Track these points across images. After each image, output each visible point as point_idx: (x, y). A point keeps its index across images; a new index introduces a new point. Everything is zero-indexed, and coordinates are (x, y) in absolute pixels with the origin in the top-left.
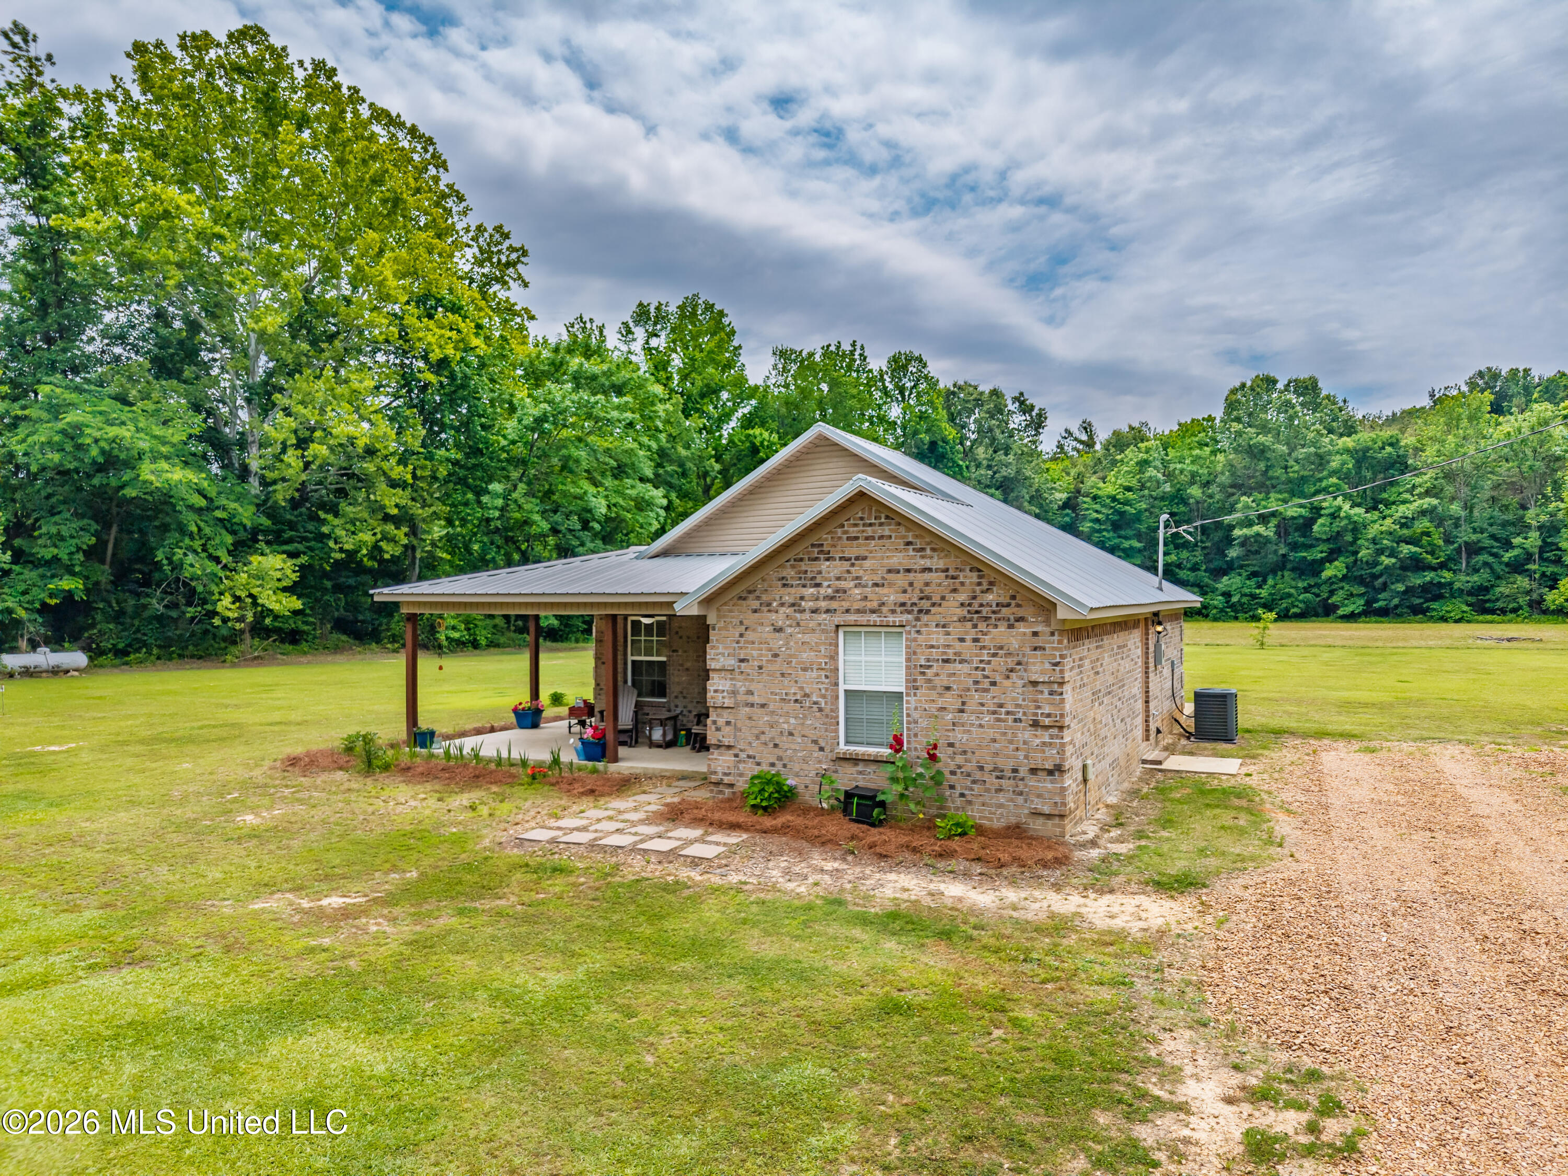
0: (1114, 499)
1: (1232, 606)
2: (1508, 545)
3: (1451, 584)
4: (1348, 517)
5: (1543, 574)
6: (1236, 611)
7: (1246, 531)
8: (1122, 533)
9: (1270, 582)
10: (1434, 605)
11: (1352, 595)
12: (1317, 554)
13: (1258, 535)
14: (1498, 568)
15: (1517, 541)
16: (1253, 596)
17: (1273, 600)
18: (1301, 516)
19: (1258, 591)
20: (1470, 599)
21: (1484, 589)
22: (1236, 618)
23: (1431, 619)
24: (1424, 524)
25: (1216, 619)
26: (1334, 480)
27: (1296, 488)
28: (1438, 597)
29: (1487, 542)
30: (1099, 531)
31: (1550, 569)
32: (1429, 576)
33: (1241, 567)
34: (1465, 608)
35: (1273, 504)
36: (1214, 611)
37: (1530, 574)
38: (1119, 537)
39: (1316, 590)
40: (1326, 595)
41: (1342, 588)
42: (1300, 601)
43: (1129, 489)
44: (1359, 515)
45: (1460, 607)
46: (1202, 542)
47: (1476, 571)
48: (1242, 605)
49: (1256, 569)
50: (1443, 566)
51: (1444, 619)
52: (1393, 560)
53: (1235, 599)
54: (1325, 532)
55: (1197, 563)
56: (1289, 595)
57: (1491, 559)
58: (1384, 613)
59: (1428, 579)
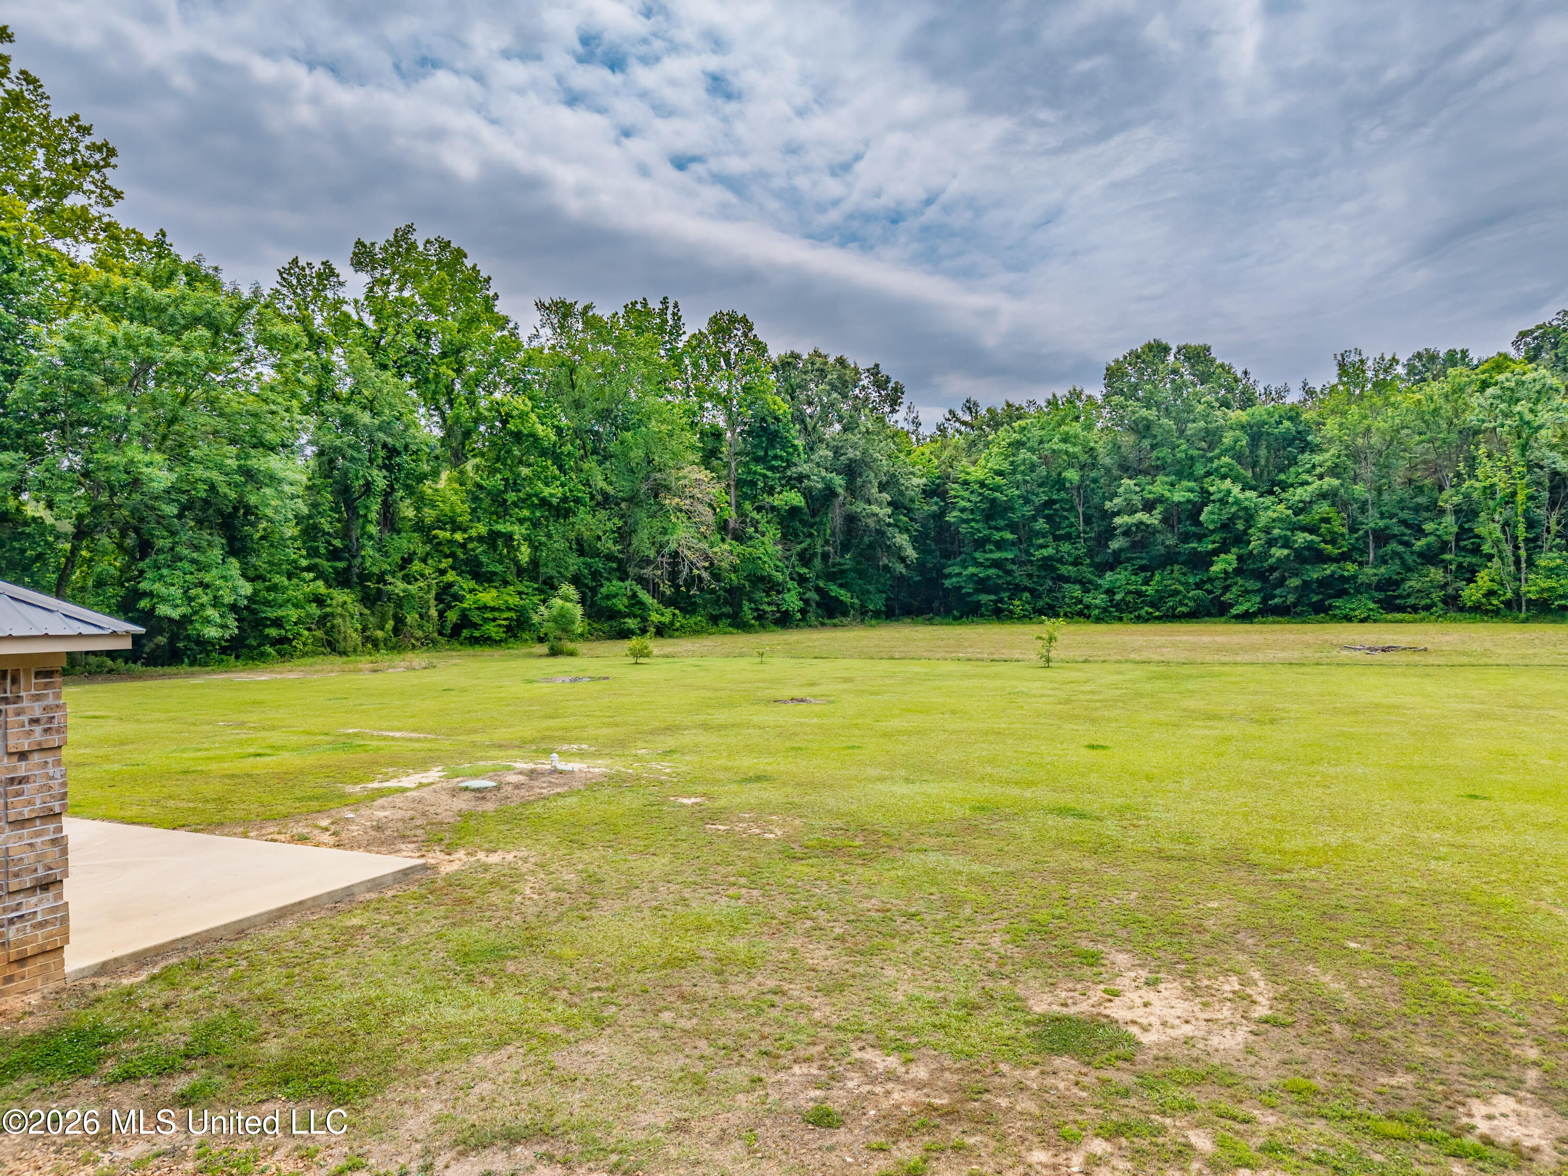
0: (982, 484)
1: (1117, 606)
2: (1420, 532)
3: (1354, 577)
4: (1237, 502)
5: (1460, 566)
6: (1121, 611)
7: (1128, 519)
8: (993, 523)
9: (1157, 577)
10: (1338, 603)
11: (1247, 592)
12: (1208, 545)
13: (1142, 523)
14: (1409, 559)
15: (1428, 527)
16: (1139, 594)
17: (1161, 598)
18: (1188, 501)
19: (1144, 588)
20: (1380, 595)
21: (1393, 583)
22: (1121, 619)
23: (1335, 619)
24: (1324, 508)
25: (1098, 620)
26: (1226, 460)
27: (1184, 470)
28: (1341, 593)
29: (1396, 530)
30: (967, 521)
31: (1469, 559)
32: (1329, 569)
33: (1128, 560)
34: (1372, 605)
35: (1159, 487)
36: (1096, 612)
37: (1445, 565)
38: (990, 528)
39: (1208, 586)
40: (1218, 592)
41: (1236, 583)
42: (1189, 598)
43: (1000, 473)
44: (1250, 500)
45: (1365, 604)
46: (1085, 532)
47: (1385, 562)
48: (1127, 604)
49: (1144, 562)
50: (1344, 557)
51: (1348, 619)
52: (1287, 551)
53: (1118, 597)
54: (1213, 521)
55: (1078, 557)
56: (1176, 593)
57: (1401, 548)
58: (1284, 612)
59: (1328, 572)
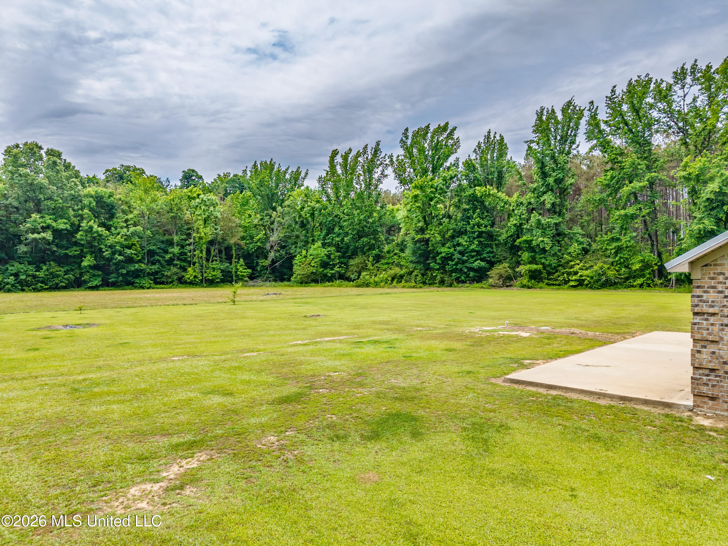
1: (20, 282)
2: (166, 252)
3: (145, 270)
4: (96, 232)
5: (181, 266)
6: (22, 285)
7: (36, 236)
10: (137, 281)
11: (94, 275)
12: (73, 251)
13: (44, 238)
14: (163, 262)
15: (172, 250)
16: (34, 277)
17: (48, 278)
18: (66, 229)
19: (37, 273)
20: (152, 277)
21: (157, 273)
22: (23, 290)
23: (136, 288)
25: (9, 291)
26: (85, 211)
28: (137, 276)
29: (158, 251)
31: (183, 264)
34: (151, 282)
35: (48, 221)
36: (9, 286)
37: (175, 266)
39: (72, 273)
40: (78, 276)
41: (88, 272)
42: (65, 279)
44: (102, 232)
45: (146, 282)
47: (153, 264)
48: (27, 282)
49: (30, 259)
50: (140, 261)
51: (143, 287)
52: (123, 257)
53: (21, 278)
54: (82, 240)
56: (58, 276)
57: (160, 258)
59: (136, 267)
